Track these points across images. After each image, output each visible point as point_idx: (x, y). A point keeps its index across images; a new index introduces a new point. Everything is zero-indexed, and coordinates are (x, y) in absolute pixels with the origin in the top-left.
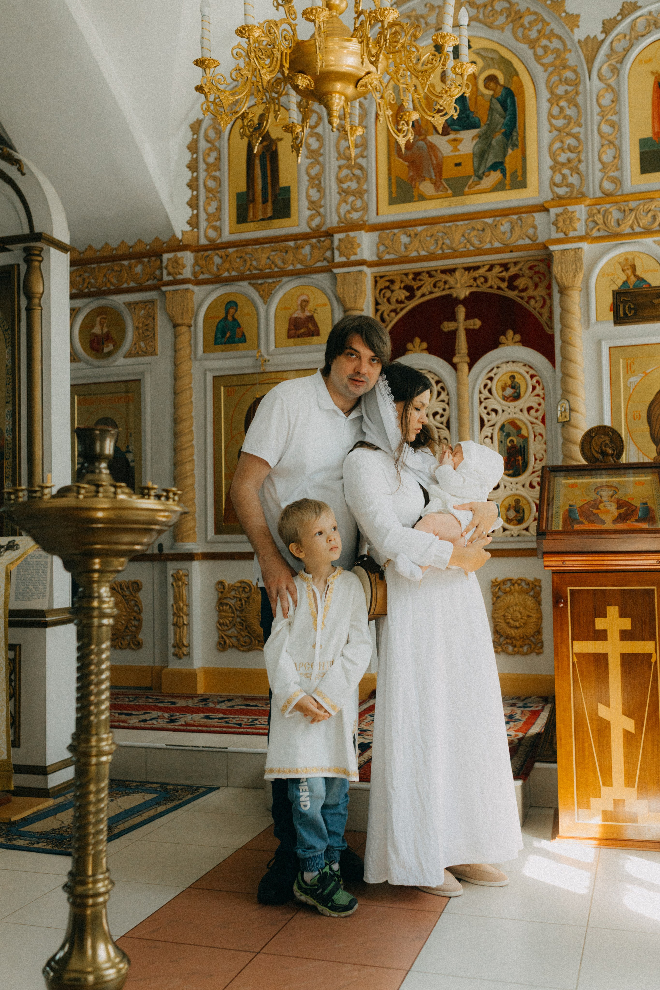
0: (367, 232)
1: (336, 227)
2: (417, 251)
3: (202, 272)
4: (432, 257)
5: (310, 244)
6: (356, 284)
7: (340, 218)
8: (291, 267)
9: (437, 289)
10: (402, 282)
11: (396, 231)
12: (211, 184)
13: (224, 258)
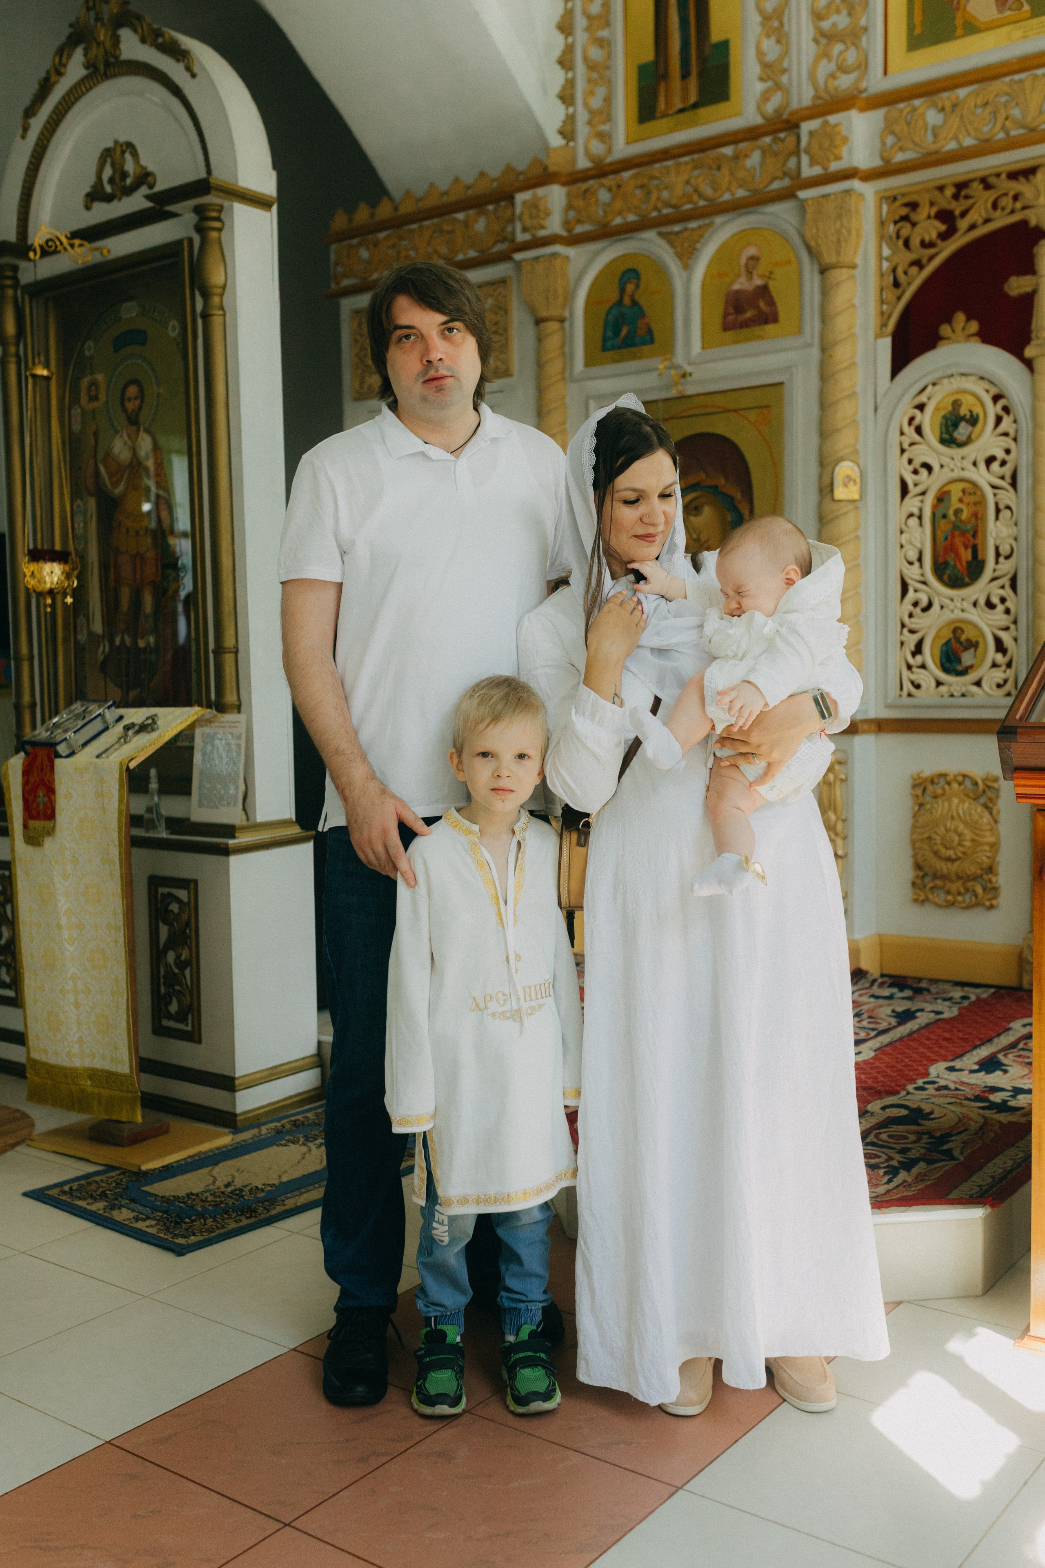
0: (862, 110)
1: (808, 108)
2: (956, 138)
3: (579, 221)
4: (985, 148)
5: (759, 147)
6: (839, 217)
7: (816, 90)
8: (727, 197)
9: (998, 213)
10: (932, 204)
11: (917, 102)
12: (596, 53)
13: (615, 189)
